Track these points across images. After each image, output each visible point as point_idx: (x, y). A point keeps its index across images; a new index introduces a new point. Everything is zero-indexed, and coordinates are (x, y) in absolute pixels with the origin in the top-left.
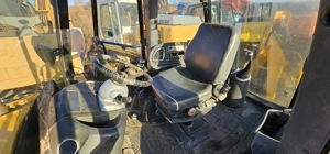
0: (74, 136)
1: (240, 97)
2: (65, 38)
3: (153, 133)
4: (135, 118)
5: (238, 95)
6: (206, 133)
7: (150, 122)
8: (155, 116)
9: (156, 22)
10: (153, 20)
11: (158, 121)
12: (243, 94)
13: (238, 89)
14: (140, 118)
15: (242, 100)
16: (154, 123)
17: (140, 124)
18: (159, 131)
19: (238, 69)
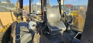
0: (20, 34)
1: (70, 29)
2: (21, 11)
3: (43, 38)
4: (38, 34)
5: (69, 29)
6: (59, 39)
7: (43, 35)
8: (44, 34)
9: (46, 8)
10: (45, 7)
11: (45, 35)
12: (71, 28)
13: (69, 27)
14: (40, 34)
15: (70, 30)
16: (44, 36)
17: (40, 36)
18: (45, 38)
19: (69, 21)
